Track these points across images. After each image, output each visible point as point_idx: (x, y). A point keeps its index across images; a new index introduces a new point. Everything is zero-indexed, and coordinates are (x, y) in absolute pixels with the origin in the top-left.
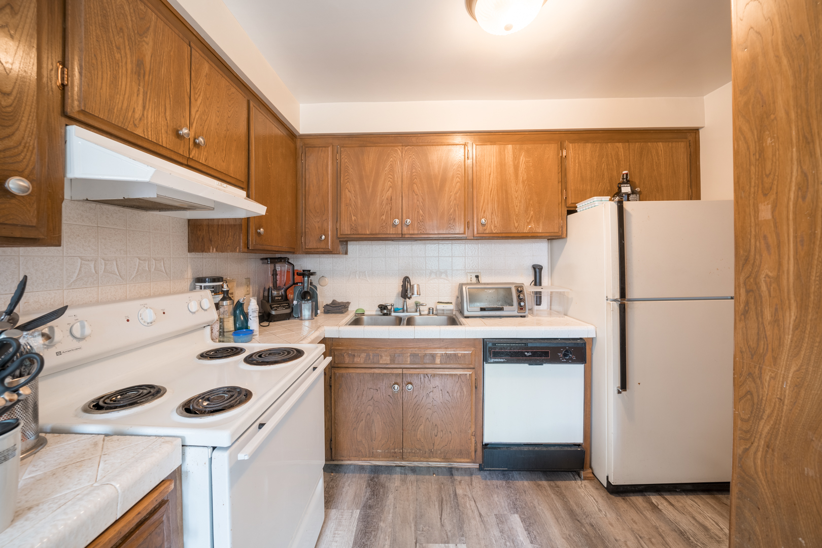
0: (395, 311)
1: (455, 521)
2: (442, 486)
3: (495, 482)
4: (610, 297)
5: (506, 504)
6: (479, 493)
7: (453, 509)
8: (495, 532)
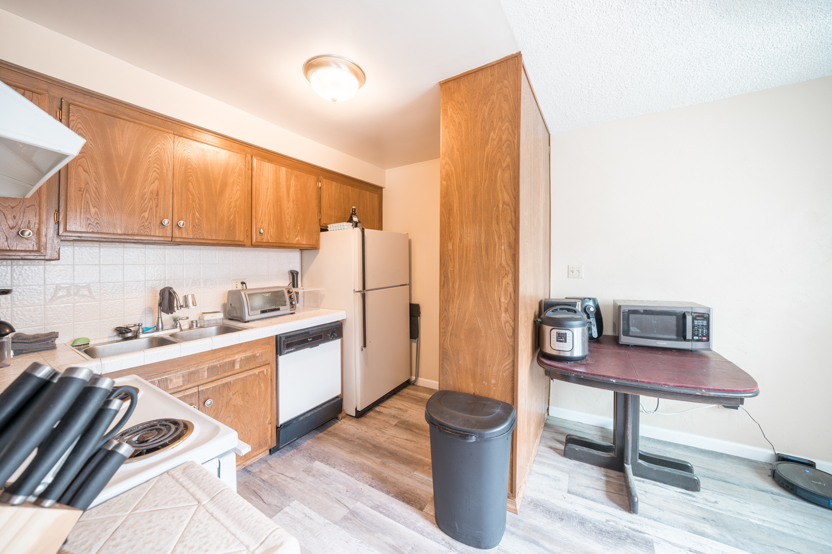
0: (143, 332)
1: (277, 495)
2: (247, 484)
3: (288, 454)
4: (357, 290)
5: (305, 461)
6: (282, 467)
7: (269, 490)
8: (310, 479)
